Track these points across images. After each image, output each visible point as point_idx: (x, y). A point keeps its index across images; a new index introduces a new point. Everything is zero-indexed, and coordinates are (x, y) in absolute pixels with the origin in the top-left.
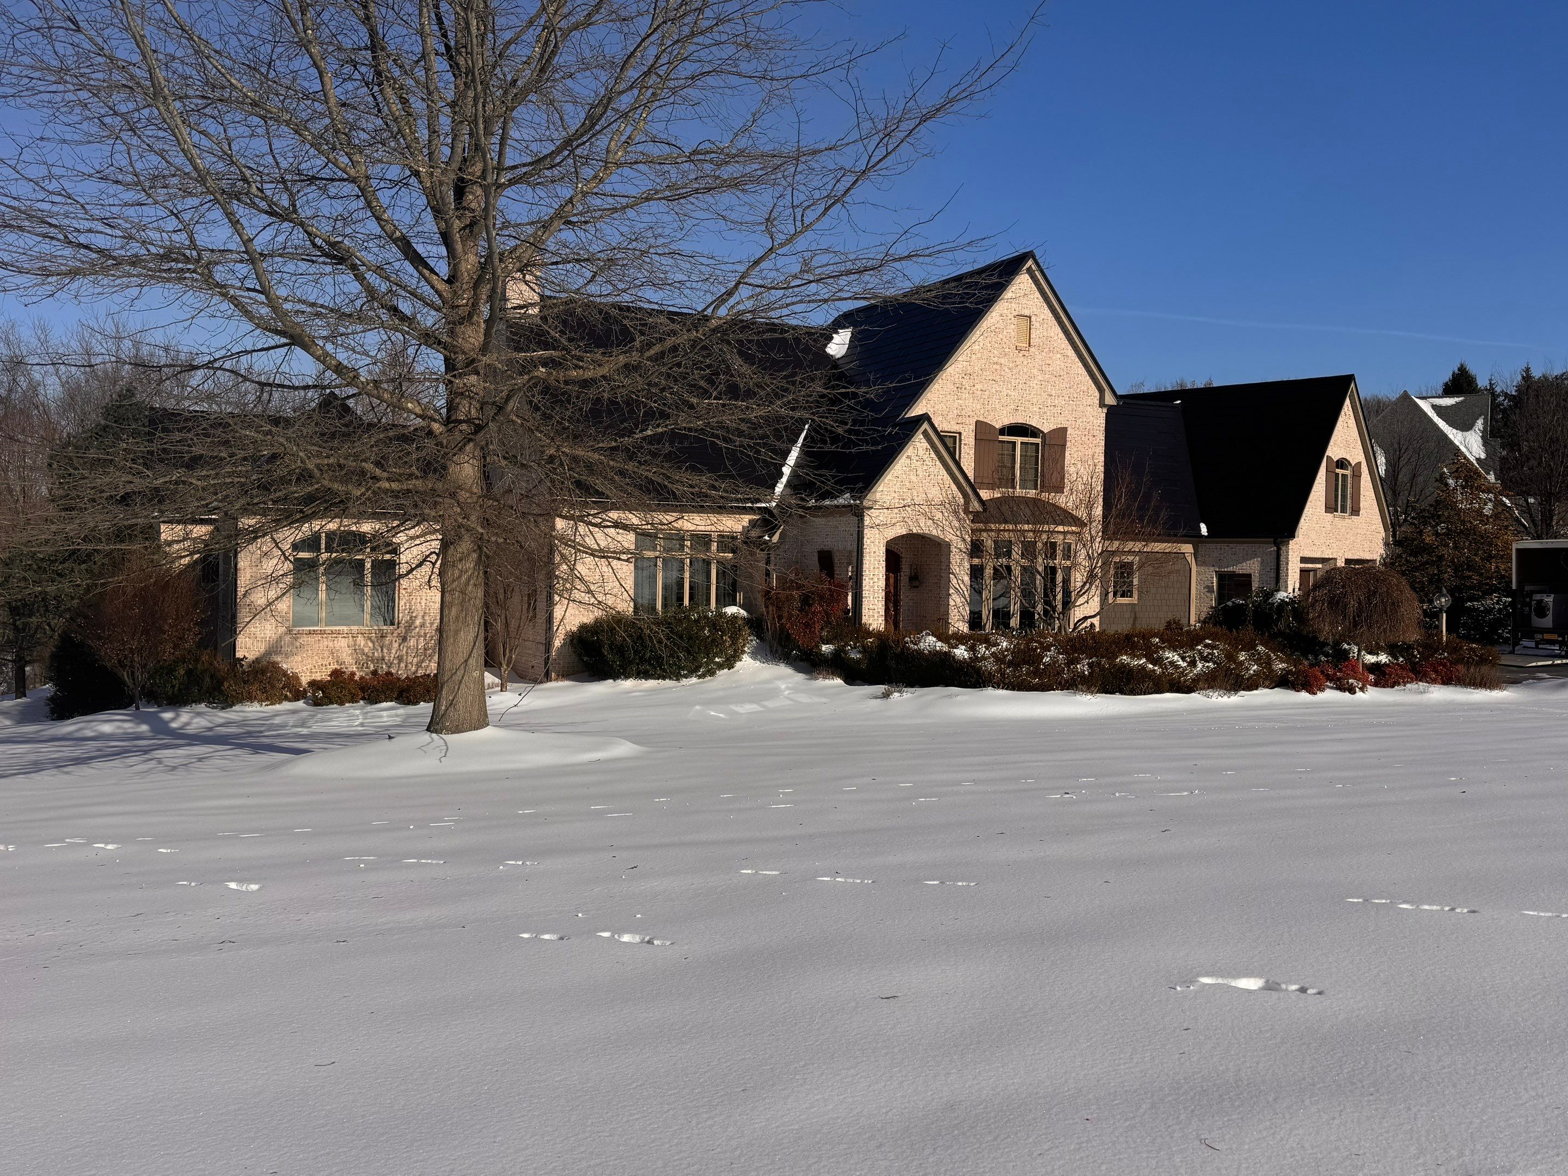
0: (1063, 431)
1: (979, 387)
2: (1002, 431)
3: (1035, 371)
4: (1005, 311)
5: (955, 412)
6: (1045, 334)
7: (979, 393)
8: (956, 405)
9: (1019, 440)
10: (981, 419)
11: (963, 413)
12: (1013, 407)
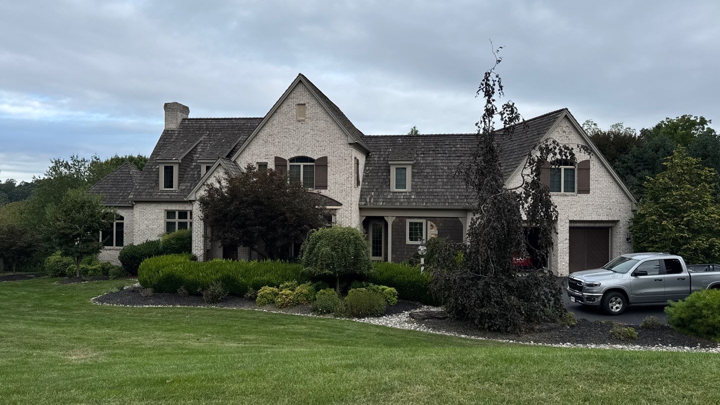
0: (326, 158)
1: (277, 140)
2: (292, 160)
3: (309, 131)
4: (291, 103)
5: (264, 153)
6: (314, 111)
7: (277, 143)
8: (264, 150)
9: (302, 164)
10: (278, 156)
11: (269, 153)
12: (296, 148)
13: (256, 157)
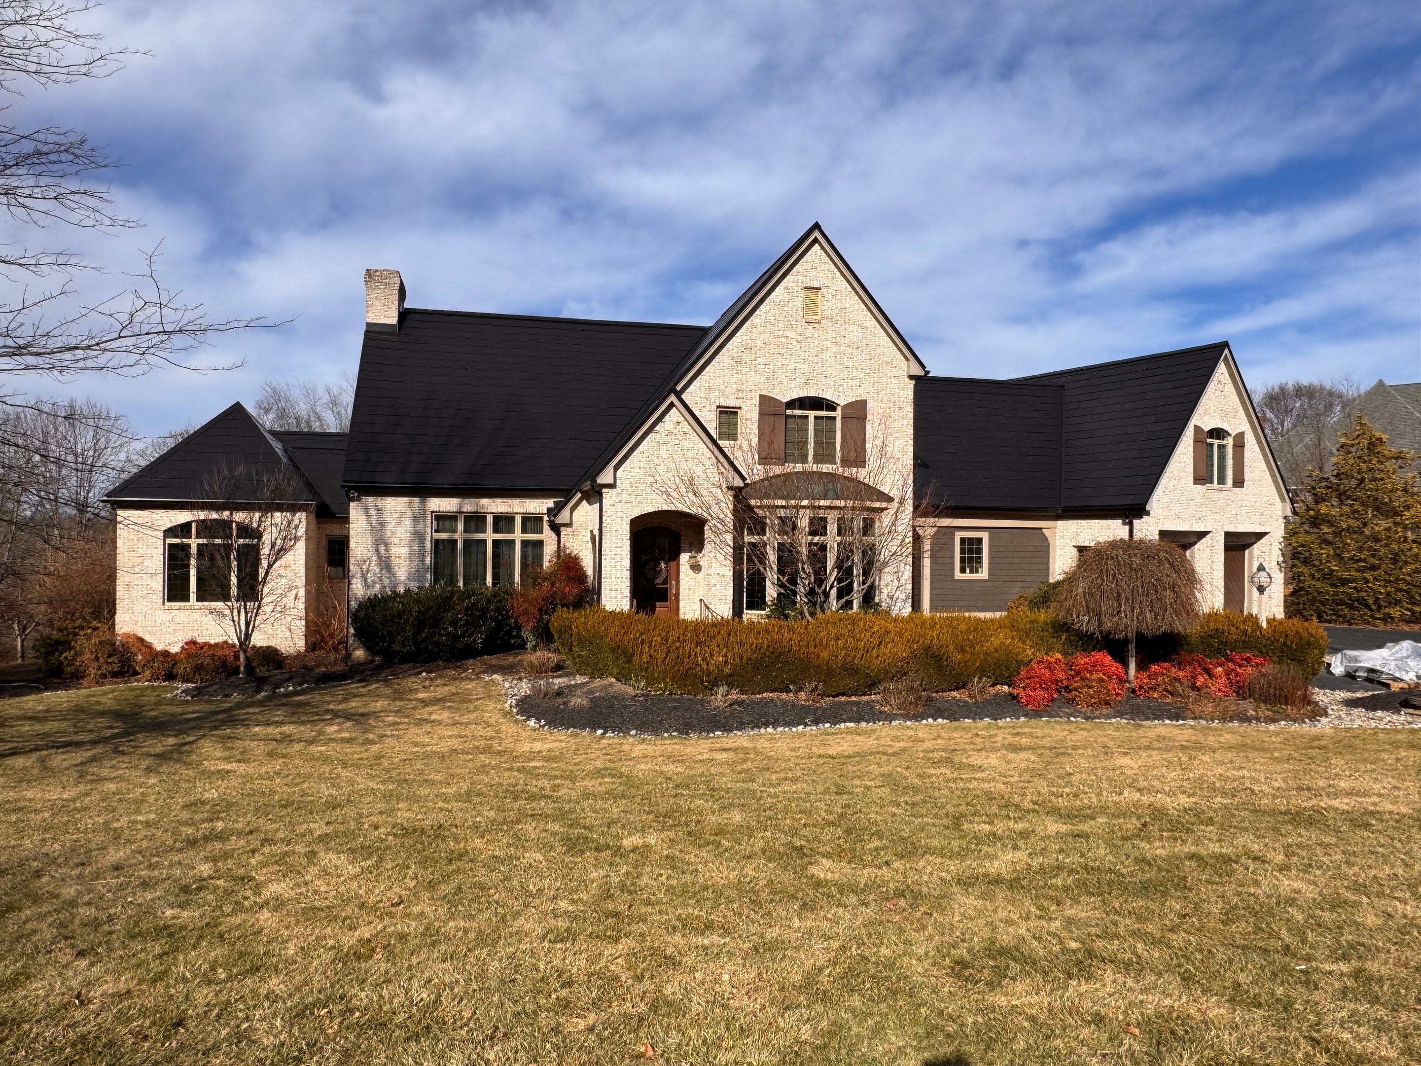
0: (862, 404)
1: (761, 360)
2: (791, 404)
3: (828, 344)
4: (794, 285)
5: (735, 386)
6: (839, 305)
7: (762, 367)
8: (735, 379)
9: (812, 414)
10: (765, 393)
11: (744, 387)
12: (803, 380)
13: (717, 393)
